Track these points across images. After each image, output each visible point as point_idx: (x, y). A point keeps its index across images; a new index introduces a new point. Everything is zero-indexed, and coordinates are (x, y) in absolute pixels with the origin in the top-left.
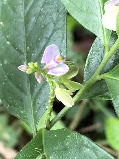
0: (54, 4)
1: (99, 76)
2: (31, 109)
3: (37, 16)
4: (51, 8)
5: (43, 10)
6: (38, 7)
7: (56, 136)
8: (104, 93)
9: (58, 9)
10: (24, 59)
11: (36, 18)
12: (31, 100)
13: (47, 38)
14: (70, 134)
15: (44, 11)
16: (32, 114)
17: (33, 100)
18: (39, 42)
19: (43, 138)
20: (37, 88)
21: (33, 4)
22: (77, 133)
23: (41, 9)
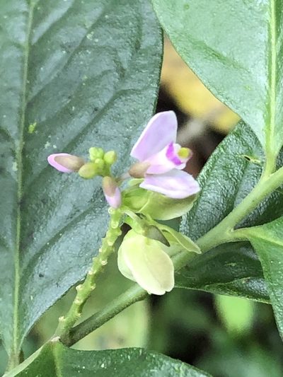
0: (127, 26)
1: (232, 230)
2: (14, 289)
3: (73, 48)
4: (119, 37)
5: (94, 37)
6: (78, 27)
7: (103, 366)
8: (232, 280)
9: (137, 41)
10: (13, 153)
11: (68, 52)
12: (17, 265)
13: (96, 110)
14: (162, 364)
15: (97, 40)
16: (13, 303)
17: (25, 266)
18: (73, 115)
19: (58, 367)
20: (45, 234)
21: (64, 18)
22: (183, 363)
23: (89, 32)
